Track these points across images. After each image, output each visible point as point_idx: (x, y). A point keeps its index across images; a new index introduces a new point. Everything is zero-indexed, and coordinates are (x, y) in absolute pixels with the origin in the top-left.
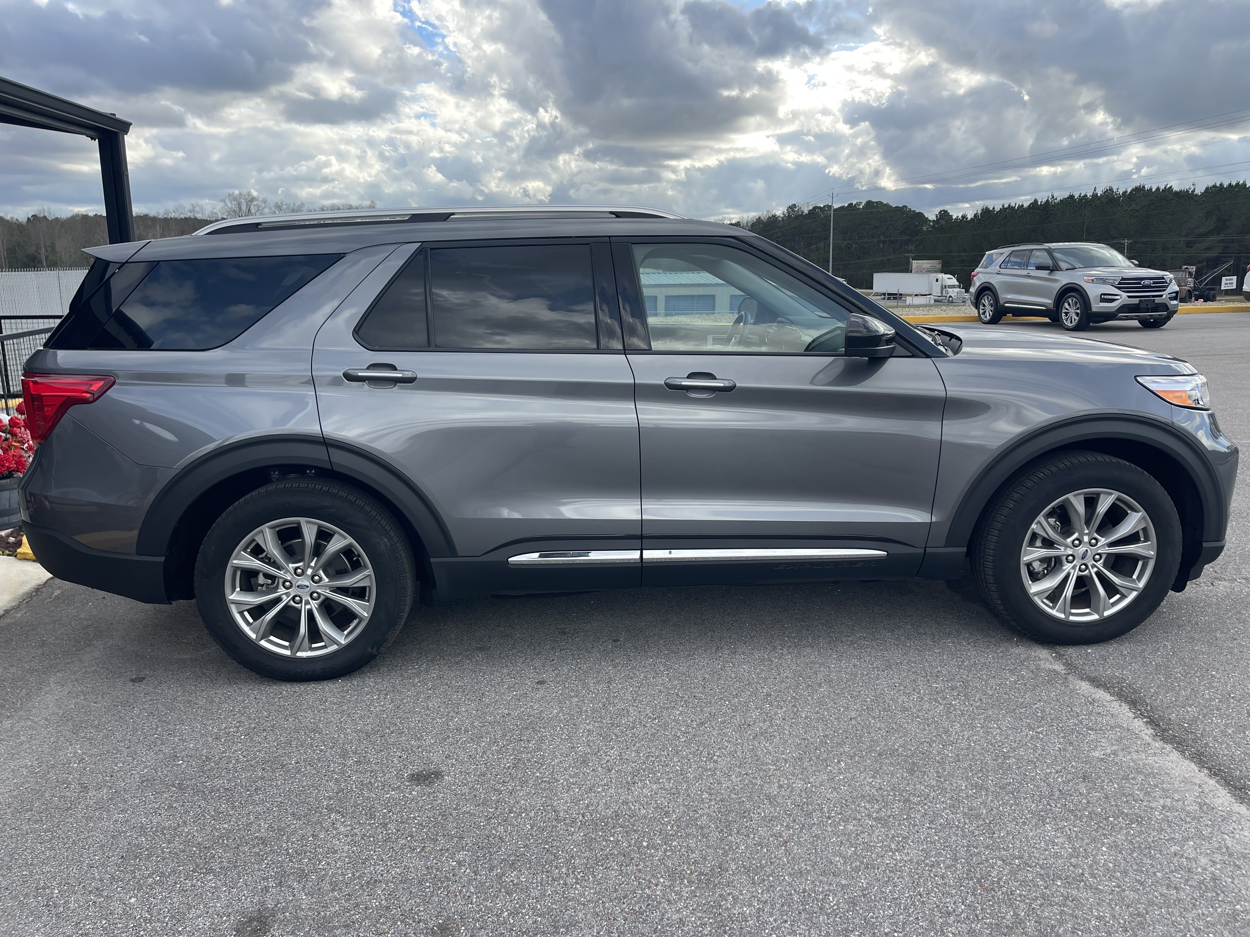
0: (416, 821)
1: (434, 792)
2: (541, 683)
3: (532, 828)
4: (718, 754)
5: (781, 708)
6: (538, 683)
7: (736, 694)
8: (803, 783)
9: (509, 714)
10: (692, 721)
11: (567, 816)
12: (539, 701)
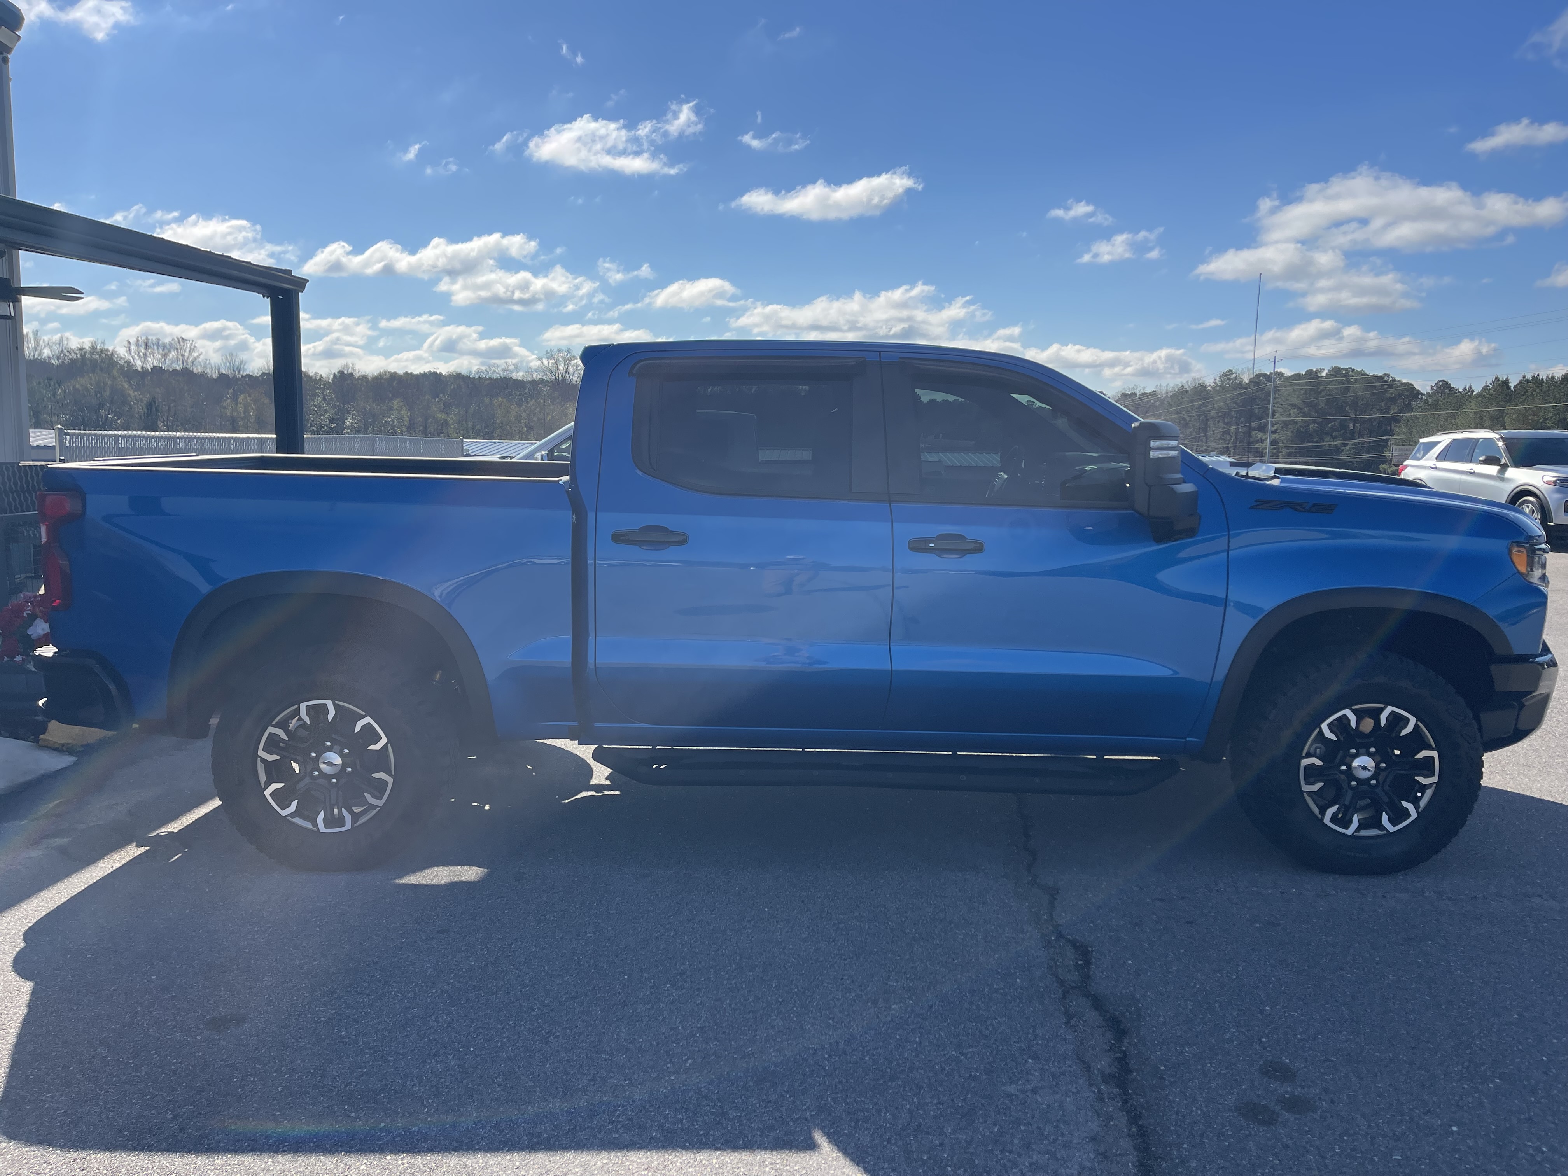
0: (173, 1067)
1: (219, 1040)
2: (442, 932)
3: (282, 1091)
4: (558, 1034)
5: (682, 989)
6: (438, 932)
7: (646, 968)
8: (622, 1078)
9: (377, 963)
10: (566, 993)
11: (330, 1083)
12: (421, 952)
